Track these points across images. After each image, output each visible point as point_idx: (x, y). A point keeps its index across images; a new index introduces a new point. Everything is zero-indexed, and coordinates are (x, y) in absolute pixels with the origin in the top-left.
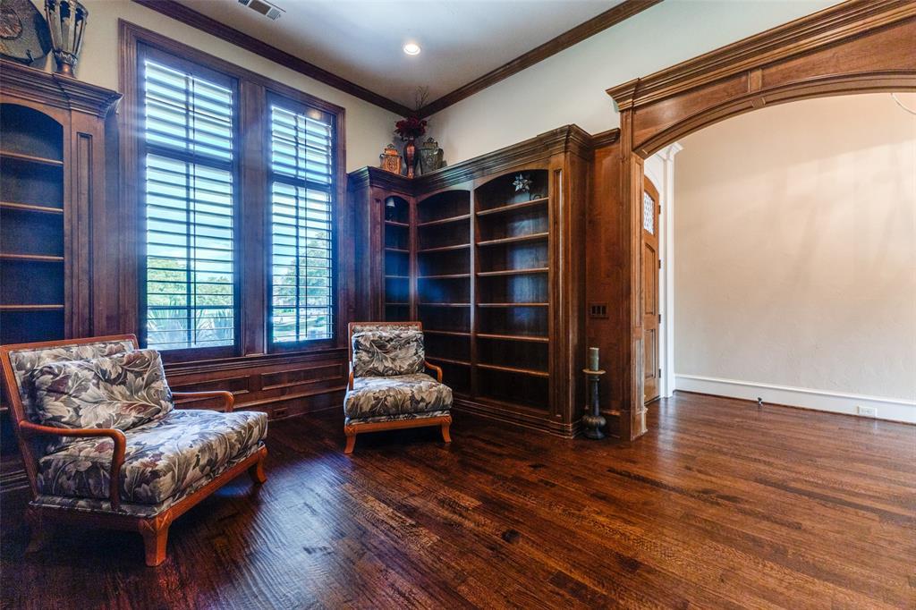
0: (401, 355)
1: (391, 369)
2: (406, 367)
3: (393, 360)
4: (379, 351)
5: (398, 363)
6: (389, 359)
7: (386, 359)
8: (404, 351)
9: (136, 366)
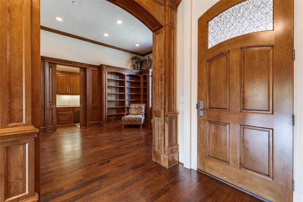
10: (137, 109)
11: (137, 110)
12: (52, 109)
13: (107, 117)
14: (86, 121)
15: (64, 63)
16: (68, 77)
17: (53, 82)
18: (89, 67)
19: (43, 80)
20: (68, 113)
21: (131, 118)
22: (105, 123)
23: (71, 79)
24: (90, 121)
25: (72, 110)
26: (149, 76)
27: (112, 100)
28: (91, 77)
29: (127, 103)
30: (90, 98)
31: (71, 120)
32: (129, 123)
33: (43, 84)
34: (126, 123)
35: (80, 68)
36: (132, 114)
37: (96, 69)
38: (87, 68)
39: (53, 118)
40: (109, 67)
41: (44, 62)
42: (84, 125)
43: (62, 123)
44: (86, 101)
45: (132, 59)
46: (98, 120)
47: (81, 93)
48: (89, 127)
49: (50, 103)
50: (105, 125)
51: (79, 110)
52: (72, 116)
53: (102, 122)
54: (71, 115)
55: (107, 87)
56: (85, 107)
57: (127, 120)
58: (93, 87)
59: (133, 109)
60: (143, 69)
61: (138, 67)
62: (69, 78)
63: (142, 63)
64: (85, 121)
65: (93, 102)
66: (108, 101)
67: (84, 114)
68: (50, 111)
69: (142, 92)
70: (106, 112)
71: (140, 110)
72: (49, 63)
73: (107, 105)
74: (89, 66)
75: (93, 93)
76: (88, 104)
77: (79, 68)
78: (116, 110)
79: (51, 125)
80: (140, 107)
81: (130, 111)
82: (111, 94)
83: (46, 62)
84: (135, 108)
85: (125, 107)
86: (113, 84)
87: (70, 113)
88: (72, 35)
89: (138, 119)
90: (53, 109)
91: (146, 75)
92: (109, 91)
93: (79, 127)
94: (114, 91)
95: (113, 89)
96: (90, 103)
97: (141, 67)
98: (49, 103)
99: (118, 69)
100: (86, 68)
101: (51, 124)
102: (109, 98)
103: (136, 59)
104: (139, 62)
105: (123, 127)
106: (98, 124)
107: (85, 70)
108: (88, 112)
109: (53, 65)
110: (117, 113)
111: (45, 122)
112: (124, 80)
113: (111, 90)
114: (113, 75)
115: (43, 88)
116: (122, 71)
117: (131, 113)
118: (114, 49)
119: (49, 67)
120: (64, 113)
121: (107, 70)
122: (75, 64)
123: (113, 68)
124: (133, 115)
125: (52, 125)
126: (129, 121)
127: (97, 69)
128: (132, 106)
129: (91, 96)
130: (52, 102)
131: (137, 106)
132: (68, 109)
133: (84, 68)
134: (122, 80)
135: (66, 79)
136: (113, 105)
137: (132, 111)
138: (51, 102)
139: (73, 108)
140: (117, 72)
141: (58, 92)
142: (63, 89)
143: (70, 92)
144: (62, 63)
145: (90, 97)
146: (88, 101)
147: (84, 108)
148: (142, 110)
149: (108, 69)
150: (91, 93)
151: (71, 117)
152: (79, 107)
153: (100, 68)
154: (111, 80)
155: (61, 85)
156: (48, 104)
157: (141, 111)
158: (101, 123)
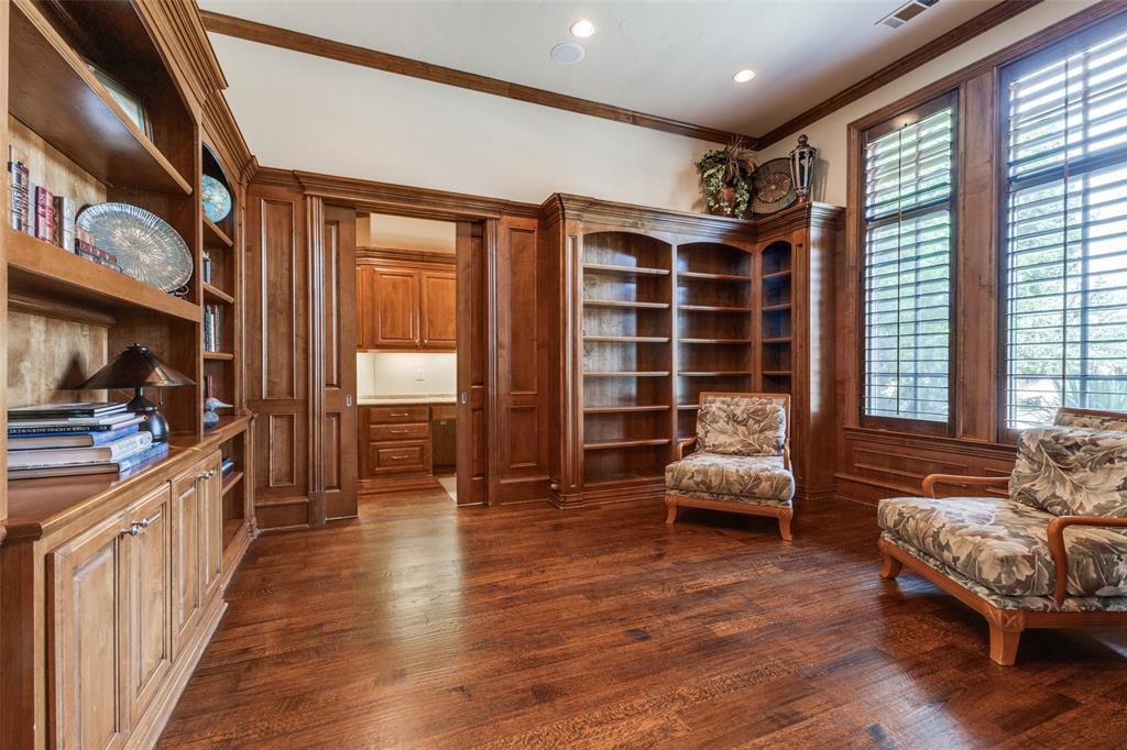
0: (1092, 484)
1: (1064, 504)
2: (1089, 508)
3: (1077, 488)
4: (1051, 462)
5: (1080, 497)
6: (1069, 484)
7: (1063, 482)
8: (1100, 475)
9: (758, 415)
10: (744, 423)
11: (741, 429)
12: (338, 415)
13: (581, 455)
14: (484, 474)
15: (390, 199)
16: (412, 276)
17: (342, 292)
18: (500, 213)
19: (302, 281)
20: (410, 429)
21: (721, 473)
22: (573, 491)
23: (424, 281)
24: (502, 474)
25: (427, 418)
26: (805, 244)
27: (606, 372)
28: (507, 263)
29: (678, 388)
30: (500, 366)
31: (422, 461)
32: (706, 501)
33: (301, 302)
34: (687, 500)
35: (458, 219)
36: (715, 451)
37: (531, 223)
38: (489, 223)
39: (342, 457)
40: (591, 205)
41: (305, 196)
42: (476, 496)
43: (389, 474)
44: (482, 381)
45: (702, 167)
46: (538, 470)
47: (462, 342)
48: (497, 504)
49: (332, 385)
50: (572, 497)
51: (454, 417)
52: (429, 444)
53: (559, 482)
54: (425, 438)
55: (580, 309)
56: (479, 409)
57: (697, 484)
58: (514, 310)
59: (721, 424)
60: (761, 209)
61: (738, 205)
62: (416, 278)
63: (754, 180)
64: (477, 475)
65: (516, 384)
66: (588, 379)
67: (475, 437)
68: (330, 423)
69: (757, 333)
70: (576, 436)
71: (761, 431)
72: (327, 202)
73: (582, 400)
74: (495, 212)
75: (515, 337)
76: (492, 392)
77: (454, 224)
78: (621, 422)
79: (334, 488)
80: (763, 410)
81: (700, 430)
82: (601, 343)
83: (312, 196)
84: (732, 418)
85: (670, 410)
86: (608, 293)
87: (418, 428)
88: (423, 64)
89: (765, 485)
90: (345, 416)
91: (782, 238)
92: (589, 328)
93: (453, 495)
94: (614, 330)
95: (607, 317)
96: (504, 388)
97: (750, 202)
98: (329, 385)
99: (636, 214)
100: (480, 223)
101: (335, 484)
102: (590, 364)
103: (722, 161)
104: (744, 177)
105: (670, 521)
106: (540, 489)
107: (478, 230)
108: (492, 430)
109: (343, 214)
110: (628, 436)
111: (310, 472)
112: (666, 272)
113: (600, 325)
114: (610, 251)
115: (301, 321)
116: (657, 225)
117: (710, 440)
118: (616, 119)
119: (327, 223)
120: (394, 428)
121: (581, 225)
122: (434, 204)
123: (612, 214)
124: (724, 454)
125: (339, 487)
126: (709, 489)
127: (536, 221)
128: (714, 408)
129: (505, 353)
130: (339, 385)
131: (743, 404)
132: (412, 411)
133: (475, 218)
134: (654, 271)
135: (405, 282)
136: (608, 400)
137: (715, 432)
138: (335, 383)
139: (431, 407)
140: (633, 230)
141: (373, 338)
142: (393, 326)
143: (422, 340)
144: (381, 198)
145: (500, 360)
146: (492, 379)
147: (474, 410)
148: (777, 429)
149: (587, 216)
150: (506, 337)
151: (421, 446)
152: (453, 404)
153: (548, 216)
154: (597, 277)
155: (385, 311)
156: (320, 392)
157: (769, 434)
158: (553, 486)
